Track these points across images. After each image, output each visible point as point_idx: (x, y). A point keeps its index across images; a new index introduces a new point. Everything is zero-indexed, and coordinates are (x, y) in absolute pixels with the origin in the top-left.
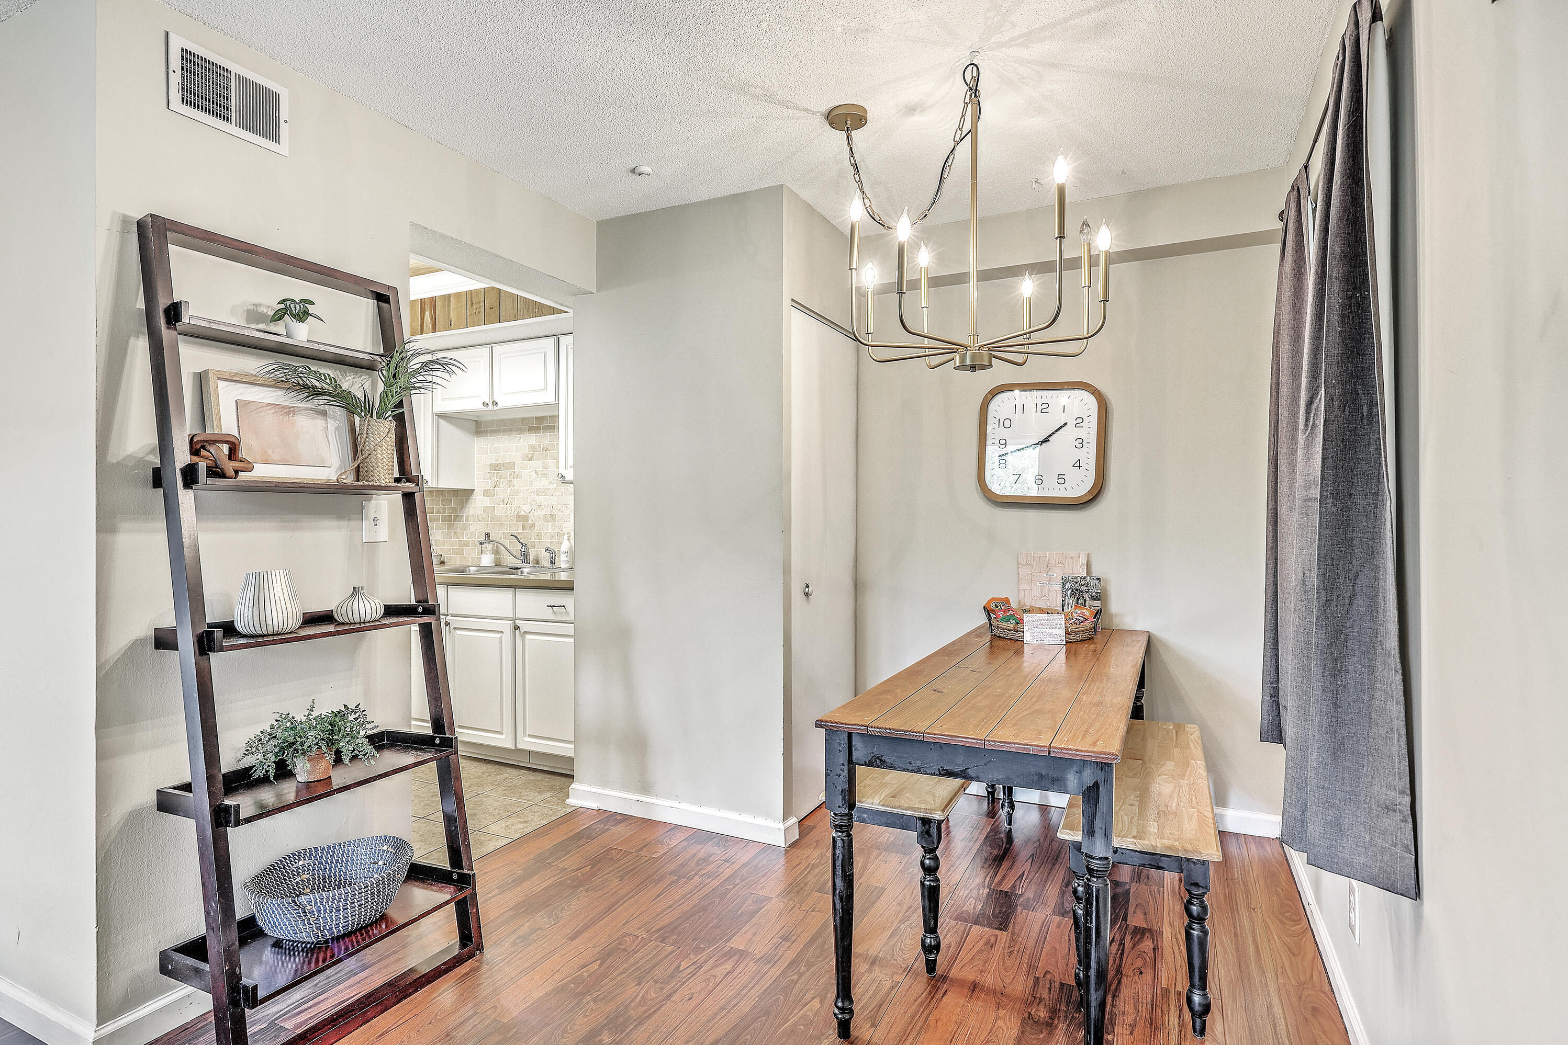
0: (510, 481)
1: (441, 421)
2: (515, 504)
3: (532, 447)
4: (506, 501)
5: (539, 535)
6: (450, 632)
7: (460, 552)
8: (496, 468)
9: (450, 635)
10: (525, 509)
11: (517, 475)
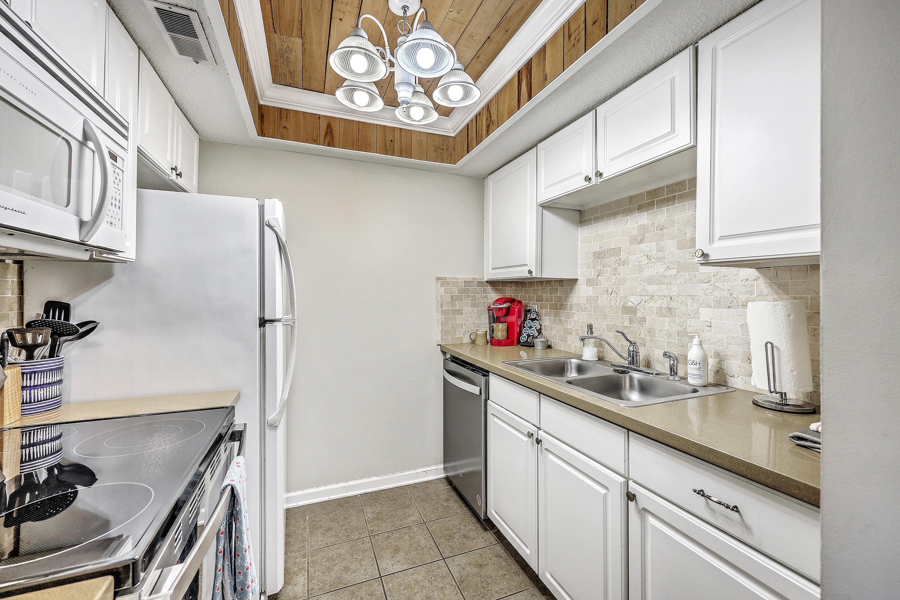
0: (615, 269)
1: (546, 212)
2: (622, 293)
3: (644, 229)
4: (610, 291)
5: (651, 332)
6: (542, 452)
7: (564, 339)
8: (599, 256)
9: (541, 455)
10: (633, 301)
11: (624, 262)
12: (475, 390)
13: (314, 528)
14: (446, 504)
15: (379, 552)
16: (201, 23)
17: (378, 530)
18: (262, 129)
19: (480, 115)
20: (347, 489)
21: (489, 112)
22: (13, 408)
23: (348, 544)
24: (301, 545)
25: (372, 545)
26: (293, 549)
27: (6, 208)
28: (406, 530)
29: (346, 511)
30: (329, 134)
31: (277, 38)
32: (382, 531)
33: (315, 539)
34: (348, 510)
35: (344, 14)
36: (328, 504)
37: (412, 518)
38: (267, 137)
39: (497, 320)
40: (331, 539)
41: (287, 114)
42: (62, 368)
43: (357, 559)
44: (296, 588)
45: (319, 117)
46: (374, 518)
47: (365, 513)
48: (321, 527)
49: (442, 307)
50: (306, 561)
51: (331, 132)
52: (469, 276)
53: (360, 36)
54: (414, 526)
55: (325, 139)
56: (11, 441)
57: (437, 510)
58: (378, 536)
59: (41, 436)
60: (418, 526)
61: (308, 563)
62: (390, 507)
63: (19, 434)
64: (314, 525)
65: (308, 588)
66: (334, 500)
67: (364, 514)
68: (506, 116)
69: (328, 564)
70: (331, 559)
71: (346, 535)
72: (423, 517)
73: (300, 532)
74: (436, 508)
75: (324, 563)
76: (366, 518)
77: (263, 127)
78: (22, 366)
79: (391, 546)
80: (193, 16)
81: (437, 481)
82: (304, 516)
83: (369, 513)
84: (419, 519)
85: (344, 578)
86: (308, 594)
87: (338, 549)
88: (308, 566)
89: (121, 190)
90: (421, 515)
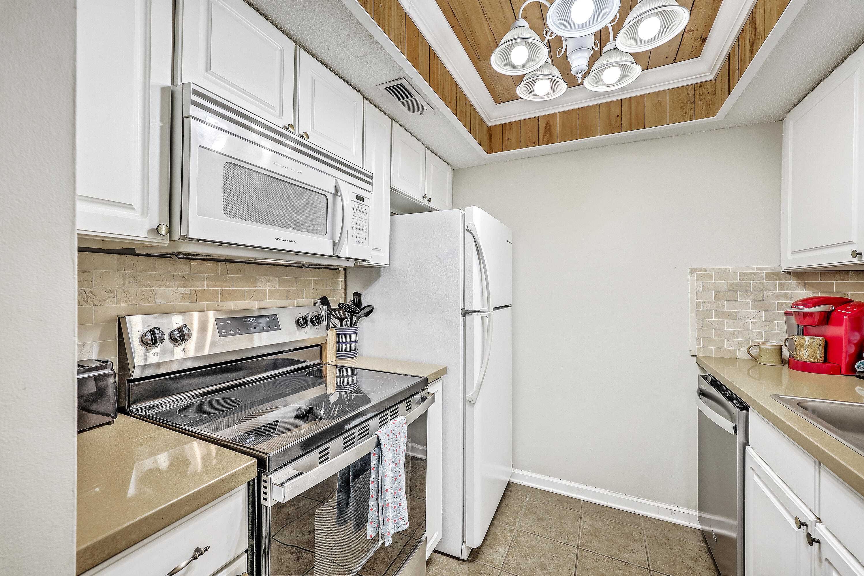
6: (820, 561)
9: (820, 567)
12: (727, 425)
13: (529, 511)
14: (690, 564)
15: (582, 570)
16: (410, 84)
17: (589, 547)
18: (491, 147)
19: (743, 33)
20: (572, 489)
21: (754, 22)
22: (332, 353)
23: (553, 543)
24: (513, 520)
25: (577, 558)
26: (505, 520)
27: (284, 240)
28: (622, 565)
29: (564, 511)
30: (548, 132)
31: (483, 65)
32: (593, 550)
33: (526, 522)
34: (566, 510)
35: (526, 11)
36: (550, 495)
37: (635, 556)
38: (494, 153)
39: (803, 332)
40: (540, 529)
41: (510, 127)
42: (357, 333)
43: (556, 563)
44: (495, 555)
45: (538, 118)
46: (589, 532)
47: (582, 522)
48: (535, 513)
49: (699, 305)
50: (511, 536)
51: (550, 130)
52: (750, 266)
53: (519, 27)
54: (635, 566)
55: (544, 138)
56: (331, 371)
57: (674, 564)
58: (587, 552)
59: (345, 373)
60: (639, 569)
61: (513, 539)
62: (613, 529)
63: (335, 369)
64: (530, 508)
65: (504, 561)
66: (556, 495)
67: (580, 522)
68: (775, 17)
69: (528, 550)
70: (532, 547)
71: (555, 533)
72: (650, 562)
73: (516, 508)
74: (673, 561)
75: (525, 548)
76: (582, 527)
77: (491, 145)
78: (337, 330)
79: (597, 572)
80: (403, 82)
81: (689, 529)
82: (525, 496)
83: (587, 524)
84: (643, 562)
85: (537, 572)
86: (502, 567)
87: (543, 542)
88: (511, 542)
89: (368, 219)
90: (648, 558)
